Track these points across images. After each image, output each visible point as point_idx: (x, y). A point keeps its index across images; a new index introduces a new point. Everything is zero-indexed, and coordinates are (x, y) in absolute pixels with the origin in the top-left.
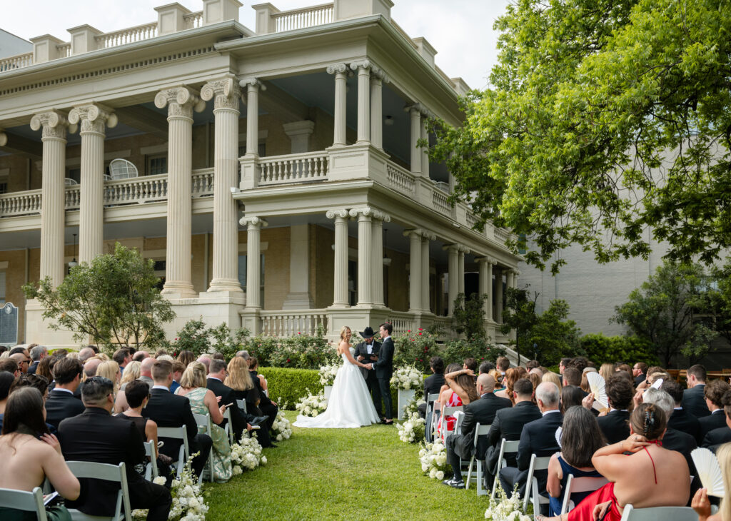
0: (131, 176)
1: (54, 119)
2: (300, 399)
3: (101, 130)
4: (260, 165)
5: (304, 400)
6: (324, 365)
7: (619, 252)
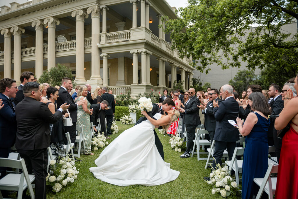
0: (64, 41)
1: (39, 23)
2: (121, 117)
3: (54, 26)
4: (107, 36)
5: (123, 118)
6: (130, 105)
7: (230, 65)
